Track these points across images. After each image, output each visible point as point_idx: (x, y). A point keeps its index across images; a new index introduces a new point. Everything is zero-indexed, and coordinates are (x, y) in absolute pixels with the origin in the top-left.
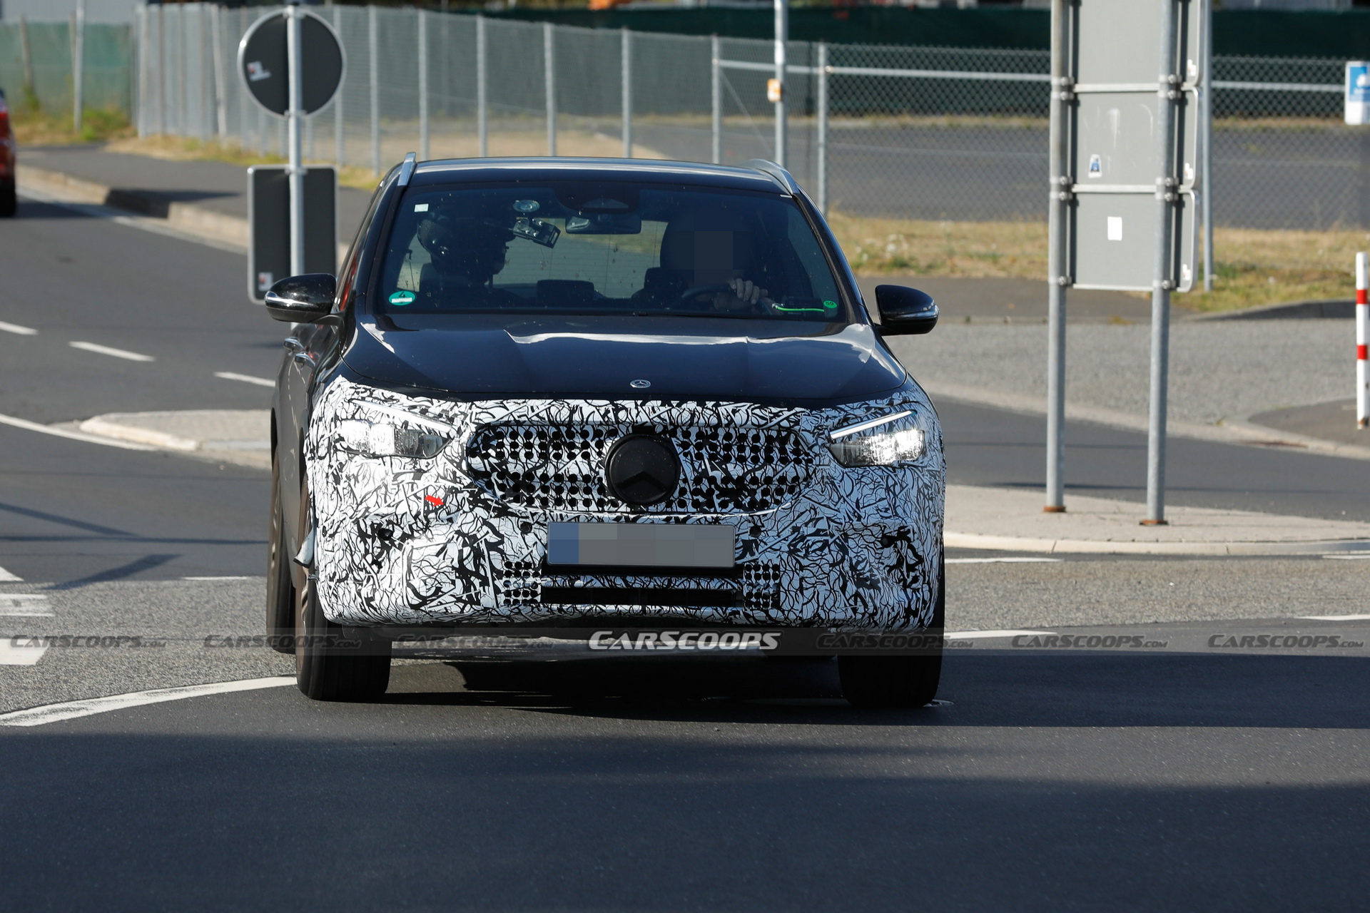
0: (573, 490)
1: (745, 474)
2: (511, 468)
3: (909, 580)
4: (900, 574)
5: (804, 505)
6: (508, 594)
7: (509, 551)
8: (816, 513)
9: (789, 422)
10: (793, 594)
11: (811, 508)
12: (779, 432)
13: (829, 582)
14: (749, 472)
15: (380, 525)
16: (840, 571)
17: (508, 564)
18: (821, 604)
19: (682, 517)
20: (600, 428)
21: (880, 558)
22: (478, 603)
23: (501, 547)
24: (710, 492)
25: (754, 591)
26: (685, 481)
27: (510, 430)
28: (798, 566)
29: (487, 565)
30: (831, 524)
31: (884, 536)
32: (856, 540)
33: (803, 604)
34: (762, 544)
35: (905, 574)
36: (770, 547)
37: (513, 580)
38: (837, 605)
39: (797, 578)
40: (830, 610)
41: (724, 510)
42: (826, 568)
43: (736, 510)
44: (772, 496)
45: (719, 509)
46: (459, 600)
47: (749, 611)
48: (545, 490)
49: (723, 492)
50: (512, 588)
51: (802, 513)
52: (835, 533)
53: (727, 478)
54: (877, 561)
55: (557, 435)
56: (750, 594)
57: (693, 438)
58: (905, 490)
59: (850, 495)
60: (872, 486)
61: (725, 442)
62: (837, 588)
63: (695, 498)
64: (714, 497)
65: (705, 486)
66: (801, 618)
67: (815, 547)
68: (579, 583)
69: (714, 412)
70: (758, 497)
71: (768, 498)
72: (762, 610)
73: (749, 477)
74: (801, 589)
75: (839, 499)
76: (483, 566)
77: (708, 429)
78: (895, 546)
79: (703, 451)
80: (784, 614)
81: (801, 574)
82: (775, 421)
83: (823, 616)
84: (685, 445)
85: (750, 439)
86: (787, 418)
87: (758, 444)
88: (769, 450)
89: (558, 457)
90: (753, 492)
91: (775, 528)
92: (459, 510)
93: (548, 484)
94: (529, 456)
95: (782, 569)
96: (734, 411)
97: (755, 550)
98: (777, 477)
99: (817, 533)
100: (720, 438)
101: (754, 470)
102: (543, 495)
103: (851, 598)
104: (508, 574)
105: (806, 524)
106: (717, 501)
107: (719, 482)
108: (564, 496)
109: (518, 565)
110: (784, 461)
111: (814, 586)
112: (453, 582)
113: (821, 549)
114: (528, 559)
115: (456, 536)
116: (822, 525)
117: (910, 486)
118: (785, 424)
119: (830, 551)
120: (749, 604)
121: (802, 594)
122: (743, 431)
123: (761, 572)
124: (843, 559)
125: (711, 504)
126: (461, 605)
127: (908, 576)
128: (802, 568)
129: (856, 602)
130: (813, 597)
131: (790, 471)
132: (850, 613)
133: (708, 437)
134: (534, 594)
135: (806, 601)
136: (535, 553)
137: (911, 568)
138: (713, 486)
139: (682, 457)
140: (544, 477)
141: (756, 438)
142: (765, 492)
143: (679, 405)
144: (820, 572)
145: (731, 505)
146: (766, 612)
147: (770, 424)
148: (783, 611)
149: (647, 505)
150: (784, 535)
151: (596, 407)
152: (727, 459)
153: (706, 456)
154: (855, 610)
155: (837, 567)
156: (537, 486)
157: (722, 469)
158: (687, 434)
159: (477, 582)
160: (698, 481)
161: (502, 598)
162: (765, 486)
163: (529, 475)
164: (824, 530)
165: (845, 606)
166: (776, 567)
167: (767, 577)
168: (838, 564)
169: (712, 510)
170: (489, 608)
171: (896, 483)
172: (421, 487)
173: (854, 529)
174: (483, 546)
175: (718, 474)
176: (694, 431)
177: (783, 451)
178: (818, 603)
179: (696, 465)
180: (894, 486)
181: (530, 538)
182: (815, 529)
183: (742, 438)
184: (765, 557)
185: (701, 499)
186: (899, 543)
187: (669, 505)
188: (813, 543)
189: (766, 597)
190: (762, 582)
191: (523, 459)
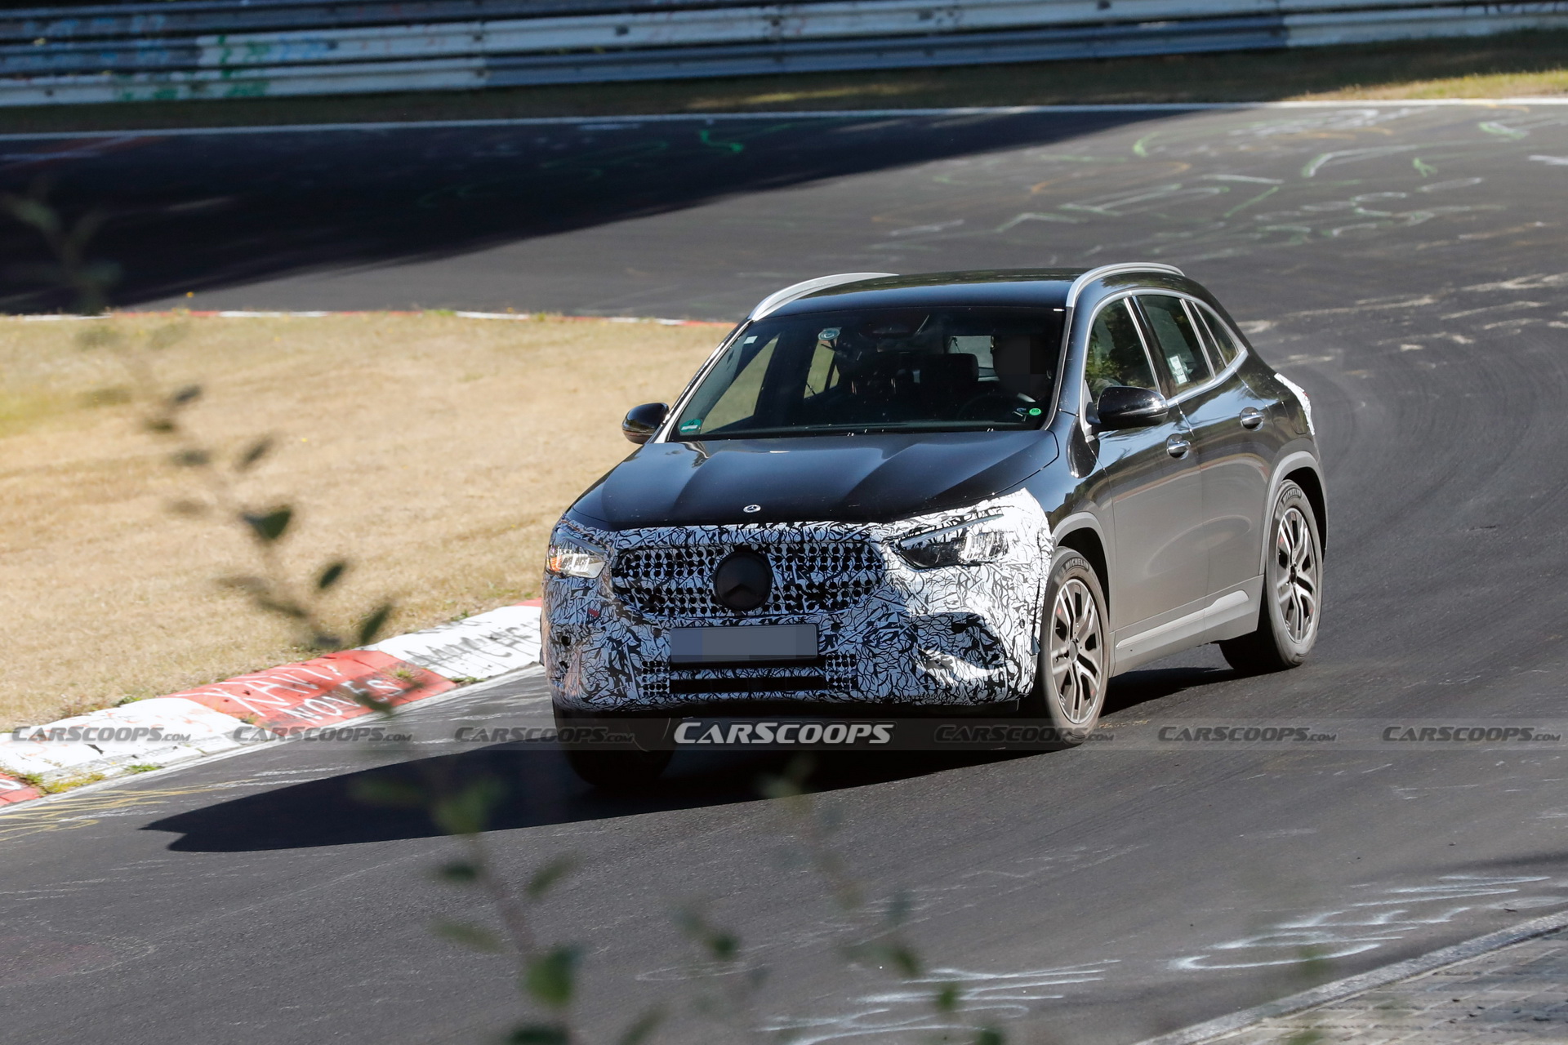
0: (693, 601)
1: (825, 581)
2: (644, 585)
3: (988, 658)
4: (977, 654)
5: (876, 603)
6: (645, 687)
7: (644, 653)
8: (888, 610)
9: (861, 535)
10: (869, 677)
11: (883, 606)
12: (855, 544)
13: (899, 666)
14: (829, 578)
15: (561, 633)
16: (909, 656)
17: (645, 664)
18: (894, 684)
19: (774, 618)
20: (710, 548)
21: (954, 642)
22: (626, 696)
23: (638, 649)
24: (799, 597)
25: (835, 677)
26: (777, 588)
27: (645, 553)
28: (871, 654)
29: (630, 664)
30: (901, 618)
31: (954, 624)
32: (927, 629)
33: (879, 685)
34: (841, 638)
35: (983, 653)
36: (848, 640)
37: (649, 676)
38: (909, 684)
39: (871, 664)
40: (903, 689)
41: (811, 612)
42: (896, 654)
43: (821, 610)
44: (851, 598)
45: (807, 611)
46: (612, 694)
47: (833, 694)
48: (672, 600)
49: (810, 596)
50: (648, 683)
51: (875, 610)
52: (904, 624)
53: (811, 585)
54: (950, 645)
55: (679, 555)
56: (832, 680)
57: (784, 553)
58: (979, 584)
59: (919, 592)
60: (943, 583)
61: (811, 555)
62: (907, 670)
63: (787, 602)
64: (803, 600)
65: (794, 592)
66: (878, 697)
67: (886, 638)
68: (698, 677)
69: (799, 531)
70: (839, 598)
71: (848, 599)
72: (844, 692)
73: (828, 583)
74: (876, 673)
75: (909, 596)
76: (626, 665)
77: (795, 545)
78: (967, 632)
79: (793, 564)
80: (863, 695)
81: (874, 660)
82: (849, 535)
83: (897, 693)
84: (778, 559)
85: (831, 551)
86: (859, 533)
87: (838, 555)
88: (847, 559)
89: (680, 573)
90: (834, 595)
91: (852, 624)
92: (610, 620)
93: (673, 596)
94: (657, 574)
95: (858, 657)
96: (816, 529)
97: (835, 643)
98: (852, 581)
99: (889, 626)
100: (807, 552)
101: (833, 577)
102: (671, 605)
103: (921, 677)
104: (645, 672)
105: (879, 619)
106: (805, 604)
107: (804, 588)
108: (686, 605)
109: (652, 663)
110: (858, 568)
111: (886, 669)
112: (607, 680)
113: (891, 639)
114: (659, 659)
115: (608, 641)
116: (894, 619)
117: (985, 580)
118: (857, 537)
119: (899, 640)
120: (833, 687)
121: (877, 677)
122: (824, 545)
123: (840, 660)
124: (911, 647)
125: (800, 606)
126: (614, 697)
127: (987, 655)
128: (875, 656)
129: (926, 681)
130: (887, 679)
131: (862, 576)
132: (922, 690)
133: (795, 552)
134: (665, 687)
135: (880, 682)
136: (663, 654)
137: (987, 648)
138: (800, 592)
139: (774, 569)
140: (669, 591)
141: (836, 550)
142: (845, 594)
143: (771, 527)
144: (891, 658)
145: (817, 607)
146: (848, 693)
147: (844, 539)
148: (862, 692)
149: (747, 610)
150: (860, 629)
151: (706, 531)
152: (811, 568)
153: (794, 568)
154: (926, 688)
155: (906, 653)
156: (666, 598)
157: (806, 577)
158: (779, 550)
159: (623, 678)
160: (787, 588)
161: (642, 691)
162: (843, 590)
163: (658, 590)
164: (894, 623)
165: (917, 684)
166: (853, 656)
167: (845, 665)
168: (907, 650)
169: (801, 611)
170: (634, 700)
171: (968, 579)
172: (587, 602)
173: (923, 621)
174: (626, 650)
175: (803, 582)
176: (784, 547)
177: (858, 559)
178: (892, 684)
179: (786, 575)
180: (966, 581)
181: (660, 641)
182: (887, 623)
183: (824, 550)
184: (843, 648)
185: (793, 603)
186: (970, 629)
187: (766, 608)
188: (885, 635)
189: (846, 680)
190: (841, 669)
191: (653, 577)
